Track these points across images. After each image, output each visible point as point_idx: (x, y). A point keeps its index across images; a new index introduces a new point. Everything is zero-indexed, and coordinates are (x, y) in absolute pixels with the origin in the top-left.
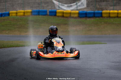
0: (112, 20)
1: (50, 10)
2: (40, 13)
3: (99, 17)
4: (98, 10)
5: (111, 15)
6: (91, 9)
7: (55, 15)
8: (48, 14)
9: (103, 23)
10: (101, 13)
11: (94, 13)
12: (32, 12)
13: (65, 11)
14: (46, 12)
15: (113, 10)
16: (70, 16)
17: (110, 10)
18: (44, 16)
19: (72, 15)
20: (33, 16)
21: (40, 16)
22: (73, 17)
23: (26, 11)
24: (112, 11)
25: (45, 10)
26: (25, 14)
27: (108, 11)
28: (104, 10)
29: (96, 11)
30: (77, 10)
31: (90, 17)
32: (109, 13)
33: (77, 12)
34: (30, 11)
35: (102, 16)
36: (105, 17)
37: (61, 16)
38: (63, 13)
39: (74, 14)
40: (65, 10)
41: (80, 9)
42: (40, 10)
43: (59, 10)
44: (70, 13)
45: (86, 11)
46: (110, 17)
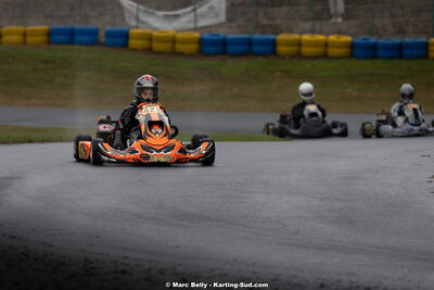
0: (307, 64)
1: (109, 28)
2: (76, 38)
3: (264, 55)
4: (264, 33)
5: (306, 50)
6: (239, 26)
7: (125, 45)
8: (102, 39)
9: (279, 74)
10: (274, 43)
11: (250, 42)
12: (50, 34)
13: (155, 34)
14: (94, 33)
15: (313, 32)
16: (173, 48)
17: (301, 33)
18: (89, 48)
19: (179, 47)
20: (54, 47)
21: (77, 47)
22: (181, 54)
23: (29, 28)
24: (306, 37)
25: (92, 27)
26: (29, 39)
27: (297, 36)
28: (281, 32)
29: (257, 36)
30: (196, 29)
31: (236, 55)
32: (300, 44)
33: (197, 35)
34: (44, 28)
35: (274, 53)
36: (284, 57)
37: (143, 50)
38: (150, 38)
39: (186, 42)
40: (156, 29)
41: (204, 28)
42: (77, 26)
43: (137, 28)
44: (173, 40)
45: (223, 33)
46: (299, 56)
